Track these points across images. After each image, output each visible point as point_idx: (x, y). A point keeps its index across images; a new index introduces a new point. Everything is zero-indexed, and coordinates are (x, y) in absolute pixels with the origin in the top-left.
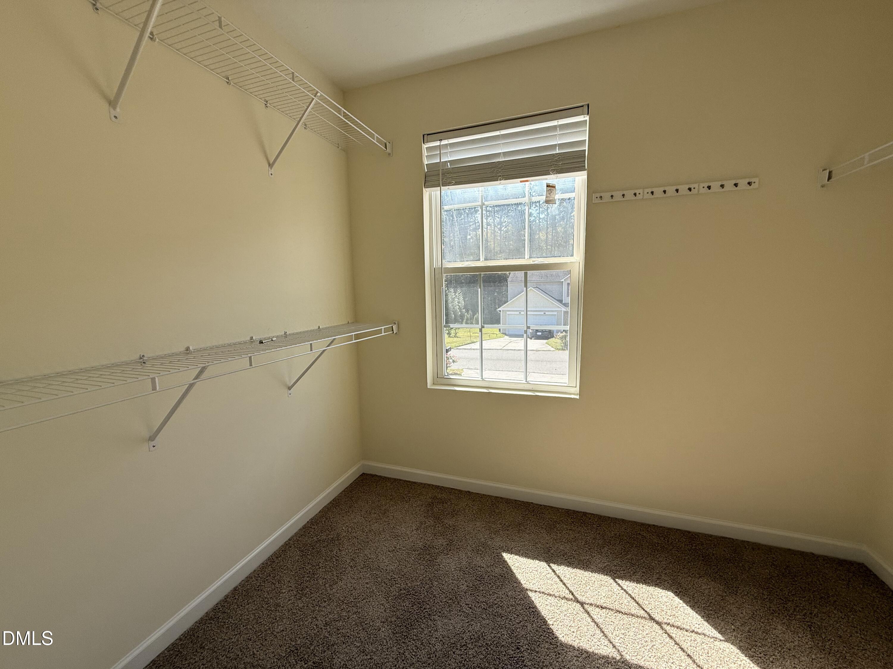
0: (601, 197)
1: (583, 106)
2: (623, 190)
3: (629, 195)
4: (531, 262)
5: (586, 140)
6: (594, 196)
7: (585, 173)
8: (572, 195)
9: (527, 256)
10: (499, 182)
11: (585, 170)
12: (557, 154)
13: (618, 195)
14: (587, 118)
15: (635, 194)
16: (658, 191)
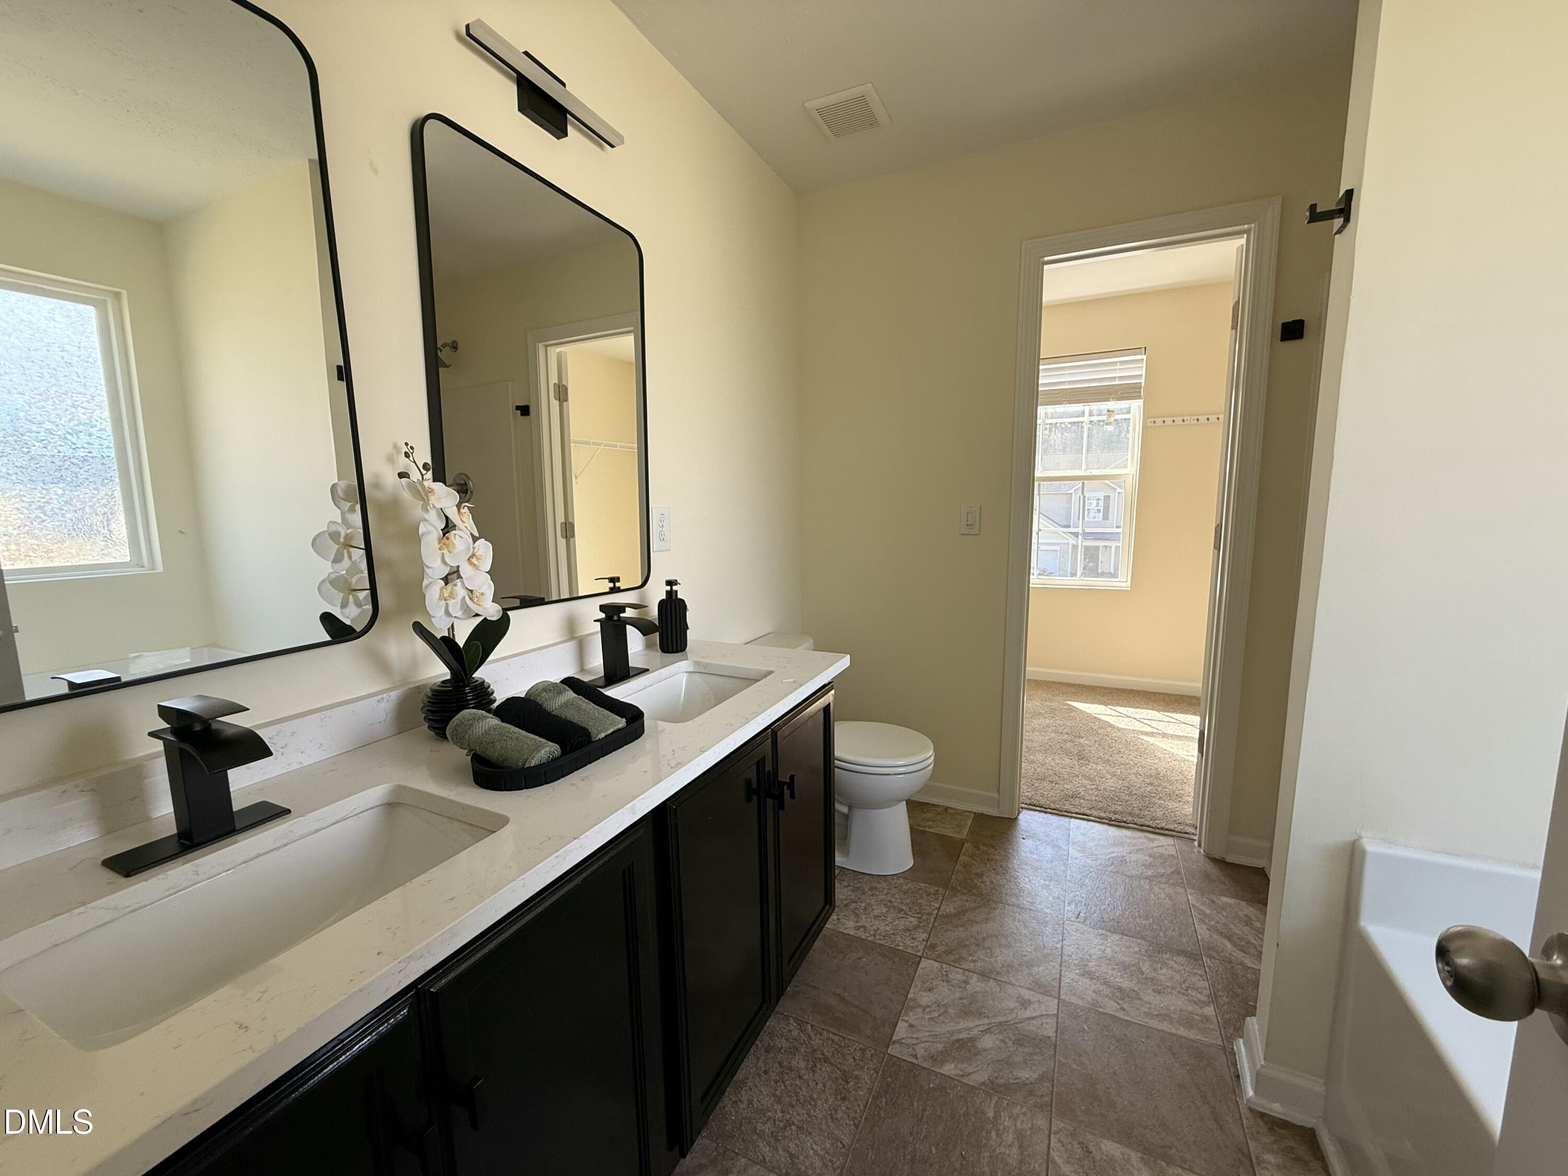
0: (1154, 422)
1: (1140, 348)
2: (1173, 417)
3: (1178, 420)
4: (1088, 473)
5: (1142, 375)
6: (1148, 421)
7: (1142, 401)
8: (1127, 416)
9: (1084, 467)
10: (1063, 405)
11: (1139, 397)
12: (1116, 385)
13: (1169, 421)
14: (1144, 357)
15: (1183, 420)
16: (1203, 419)
